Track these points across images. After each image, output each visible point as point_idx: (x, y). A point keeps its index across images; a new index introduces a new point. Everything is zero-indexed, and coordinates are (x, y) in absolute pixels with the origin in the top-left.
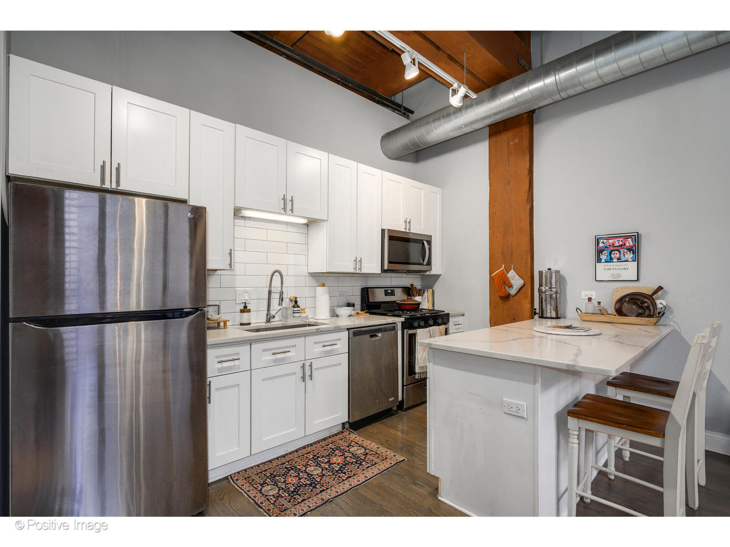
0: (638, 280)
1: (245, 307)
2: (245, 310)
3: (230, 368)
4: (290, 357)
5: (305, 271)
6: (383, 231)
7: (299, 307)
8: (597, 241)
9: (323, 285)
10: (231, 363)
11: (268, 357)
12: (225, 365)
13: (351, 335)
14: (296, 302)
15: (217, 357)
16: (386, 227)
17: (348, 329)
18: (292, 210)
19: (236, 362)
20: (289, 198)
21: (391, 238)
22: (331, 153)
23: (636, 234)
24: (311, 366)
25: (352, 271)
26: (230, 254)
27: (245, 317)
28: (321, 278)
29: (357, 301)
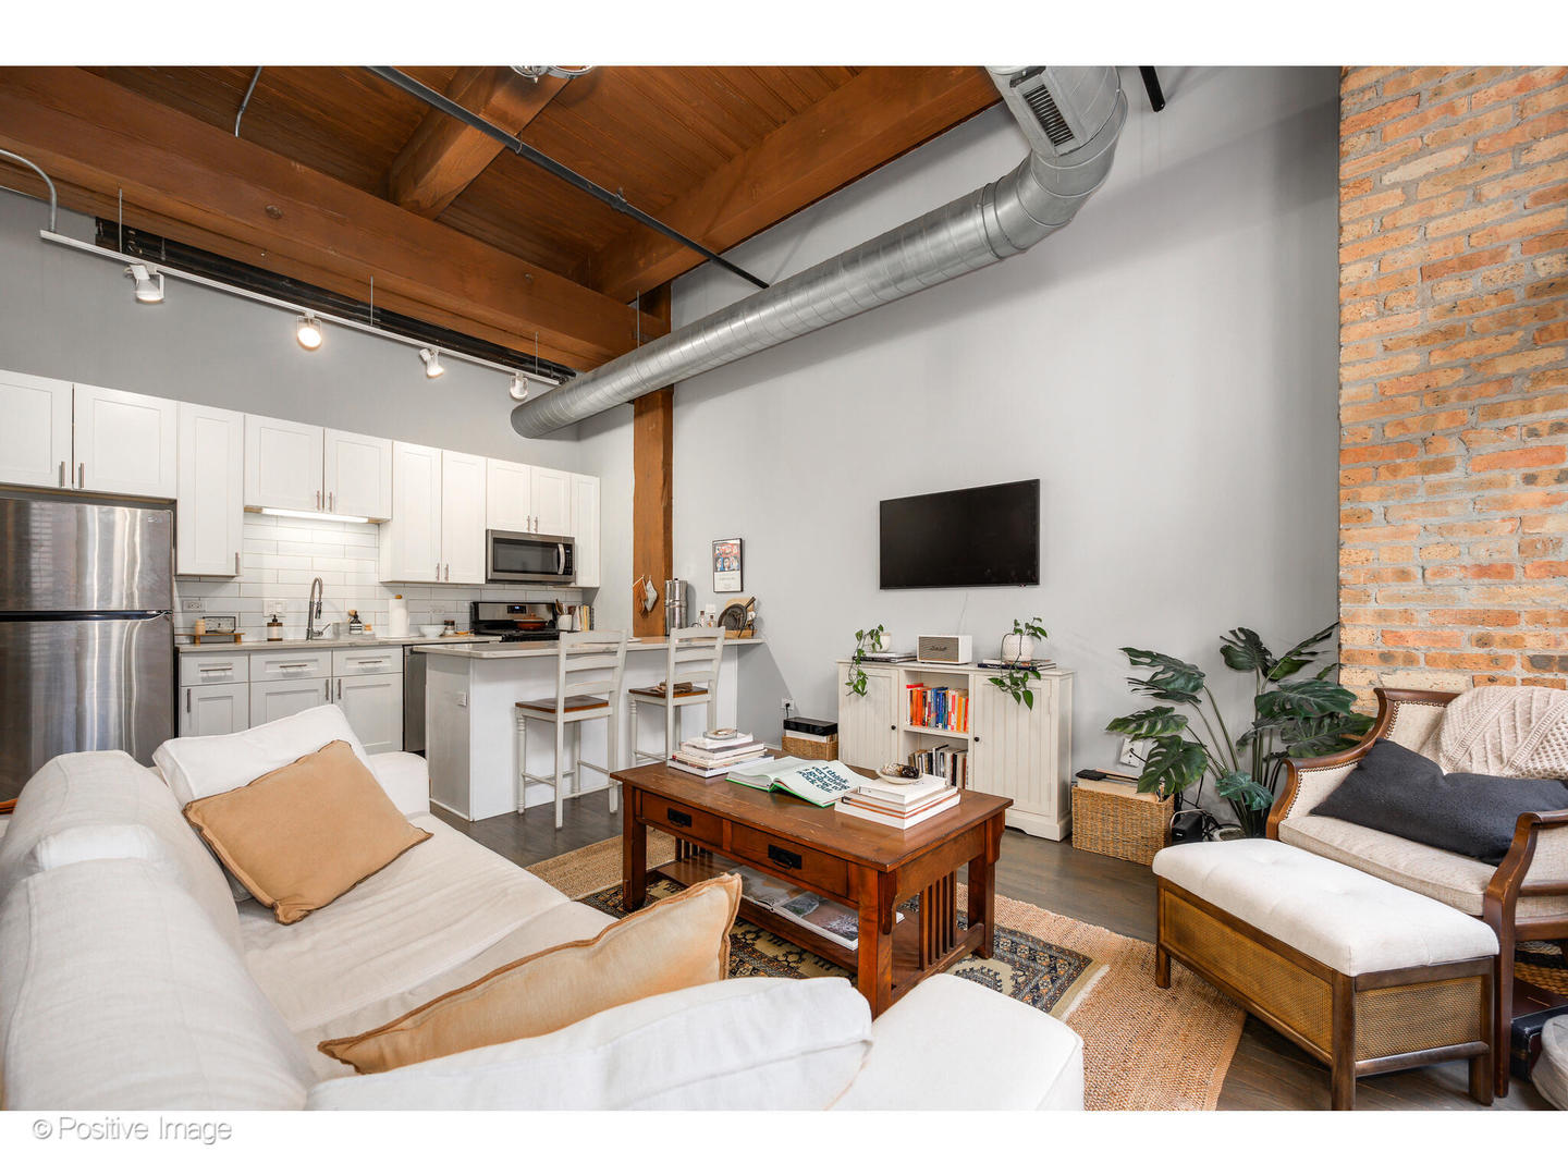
0: (742, 590)
1: (275, 620)
2: (275, 622)
3: (219, 678)
4: (308, 672)
5: (375, 579)
6: (487, 531)
7: (360, 622)
8: (714, 546)
9: (400, 597)
10: (223, 674)
11: (275, 670)
12: (212, 674)
13: (407, 653)
14: (356, 616)
15: (200, 665)
16: (490, 528)
17: (404, 646)
18: (330, 508)
19: (229, 673)
20: (327, 494)
21: (496, 541)
22: (397, 440)
23: (739, 542)
24: (339, 683)
25: (434, 580)
26: (237, 558)
27: (275, 632)
28: (397, 588)
29: (464, 619)
